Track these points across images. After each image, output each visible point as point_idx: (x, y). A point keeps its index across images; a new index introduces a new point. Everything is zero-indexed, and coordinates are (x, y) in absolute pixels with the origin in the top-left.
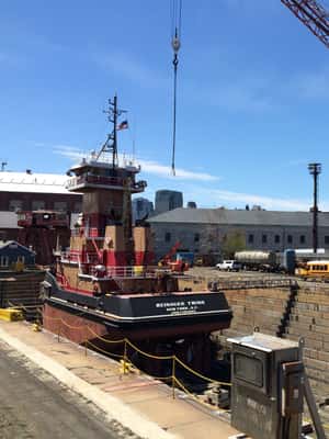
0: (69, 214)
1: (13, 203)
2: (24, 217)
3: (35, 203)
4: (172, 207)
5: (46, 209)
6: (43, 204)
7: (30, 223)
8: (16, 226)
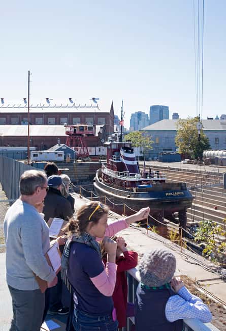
0: (95, 126)
1: (62, 119)
2: (68, 129)
3: (74, 119)
4: (161, 118)
5: (81, 123)
6: (79, 119)
7: (73, 133)
8: (65, 135)
